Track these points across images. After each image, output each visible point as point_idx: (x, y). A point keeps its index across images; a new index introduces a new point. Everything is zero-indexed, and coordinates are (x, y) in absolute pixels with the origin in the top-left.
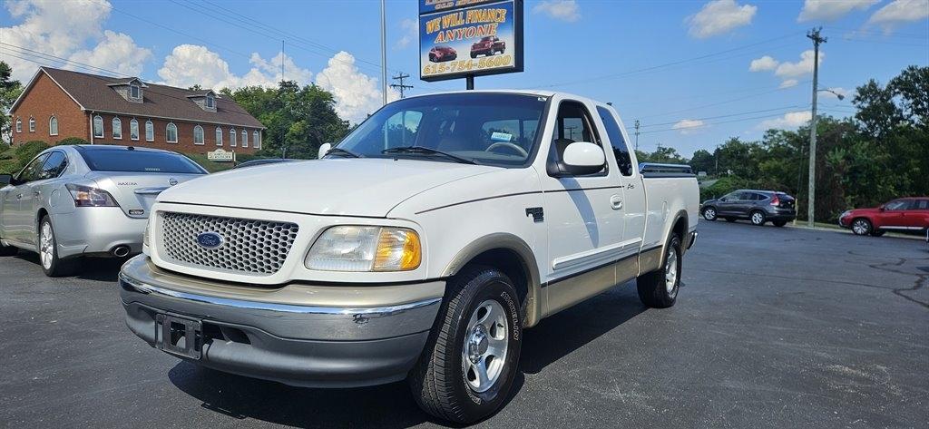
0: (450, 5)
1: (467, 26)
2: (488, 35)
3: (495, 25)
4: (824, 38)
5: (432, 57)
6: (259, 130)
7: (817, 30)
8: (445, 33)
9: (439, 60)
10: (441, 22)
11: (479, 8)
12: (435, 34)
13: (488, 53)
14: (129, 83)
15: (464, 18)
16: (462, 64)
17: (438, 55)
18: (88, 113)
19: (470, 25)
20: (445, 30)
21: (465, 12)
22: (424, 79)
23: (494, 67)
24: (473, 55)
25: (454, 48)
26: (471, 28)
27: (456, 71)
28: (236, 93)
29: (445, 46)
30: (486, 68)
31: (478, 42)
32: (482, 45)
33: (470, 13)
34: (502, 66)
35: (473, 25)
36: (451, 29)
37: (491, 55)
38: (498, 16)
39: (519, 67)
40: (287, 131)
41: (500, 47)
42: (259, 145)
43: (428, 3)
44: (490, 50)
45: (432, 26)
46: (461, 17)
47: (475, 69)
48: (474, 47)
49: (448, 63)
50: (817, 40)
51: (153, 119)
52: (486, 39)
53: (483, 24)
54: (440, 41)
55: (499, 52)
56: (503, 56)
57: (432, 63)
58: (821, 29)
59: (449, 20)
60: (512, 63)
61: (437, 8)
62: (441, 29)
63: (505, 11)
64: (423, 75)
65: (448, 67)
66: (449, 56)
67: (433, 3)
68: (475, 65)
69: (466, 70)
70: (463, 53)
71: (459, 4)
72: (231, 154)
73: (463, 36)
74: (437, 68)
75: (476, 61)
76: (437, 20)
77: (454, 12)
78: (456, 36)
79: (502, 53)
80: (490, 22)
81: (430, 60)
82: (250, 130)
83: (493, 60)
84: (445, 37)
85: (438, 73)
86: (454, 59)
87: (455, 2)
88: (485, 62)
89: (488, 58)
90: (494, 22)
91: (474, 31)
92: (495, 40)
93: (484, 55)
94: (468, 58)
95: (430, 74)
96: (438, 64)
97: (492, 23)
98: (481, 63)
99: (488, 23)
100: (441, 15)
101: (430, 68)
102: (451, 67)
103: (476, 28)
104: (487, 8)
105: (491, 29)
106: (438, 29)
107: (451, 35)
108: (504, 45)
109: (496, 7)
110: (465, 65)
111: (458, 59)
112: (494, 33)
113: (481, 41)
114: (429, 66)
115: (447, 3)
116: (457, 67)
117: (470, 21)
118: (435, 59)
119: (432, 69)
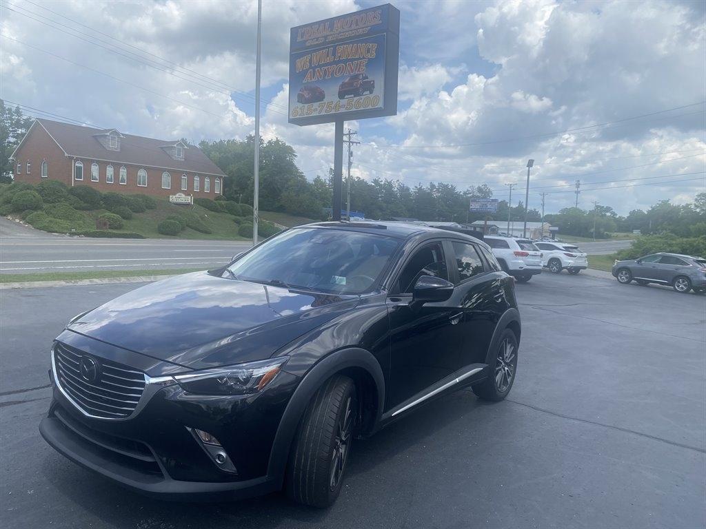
0: (321, 41)
1: (336, 63)
2: (357, 73)
3: (365, 62)
5: (301, 99)
6: (220, 178)
8: (314, 71)
9: (305, 103)
10: (311, 60)
12: (304, 73)
13: (356, 93)
14: (108, 134)
15: (334, 54)
16: (329, 105)
17: (306, 96)
18: (71, 158)
19: (339, 62)
20: (314, 68)
21: (335, 47)
22: (291, 121)
23: (362, 108)
24: (341, 95)
25: (323, 88)
26: (340, 65)
27: (323, 113)
28: (211, 146)
29: (314, 86)
30: (354, 109)
31: (347, 80)
32: (350, 83)
33: (340, 49)
35: (345, 62)
36: (320, 66)
37: (359, 95)
38: (368, 51)
39: (388, 109)
41: (369, 87)
42: (218, 190)
43: (299, 39)
44: (359, 89)
45: (300, 63)
46: (331, 53)
47: (343, 110)
48: (343, 85)
49: (316, 105)
51: (126, 166)
52: (355, 77)
53: (352, 60)
54: (308, 80)
55: (368, 92)
56: (372, 96)
57: (300, 105)
59: (318, 57)
60: (381, 105)
61: (308, 44)
62: (310, 68)
63: (375, 45)
64: (291, 117)
65: (316, 109)
66: (318, 96)
67: (304, 38)
68: (343, 106)
69: (333, 112)
70: (331, 93)
71: (330, 39)
72: (190, 198)
73: (332, 74)
74: (305, 110)
75: (344, 102)
76: (306, 58)
77: (324, 48)
78: (325, 74)
79: (371, 93)
80: (360, 59)
81: (298, 102)
82: (212, 178)
83: (362, 101)
84: (314, 75)
85: (306, 116)
86: (322, 100)
87: (326, 37)
88: (353, 103)
89: (356, 98)
90: (364, 58)
91: (343, 69)
92: (364, 78)
93: (353, 96)
94: (336, 99)
95: (298, 117)
96: (306, 105)
97: (361, 59)
98: (349, 104)
99: (357, 60)
100: (311, 52)
101: (298, 109)
102: (319, 109)
103: (346, 65)
104: (357, 42)
105: (360, 65)
106: (307, 67)
107: (320, 74)
108: (373, 84)
109: (367, 41)
110: (333, 106)
111: (326, 100)
112: (363, 71)
113: (350, 80)
114: (297, 107)
115: (317, 39)
116: (325, 108)
117: (340, 57)
118: (303, 100)
119: (299, 111)
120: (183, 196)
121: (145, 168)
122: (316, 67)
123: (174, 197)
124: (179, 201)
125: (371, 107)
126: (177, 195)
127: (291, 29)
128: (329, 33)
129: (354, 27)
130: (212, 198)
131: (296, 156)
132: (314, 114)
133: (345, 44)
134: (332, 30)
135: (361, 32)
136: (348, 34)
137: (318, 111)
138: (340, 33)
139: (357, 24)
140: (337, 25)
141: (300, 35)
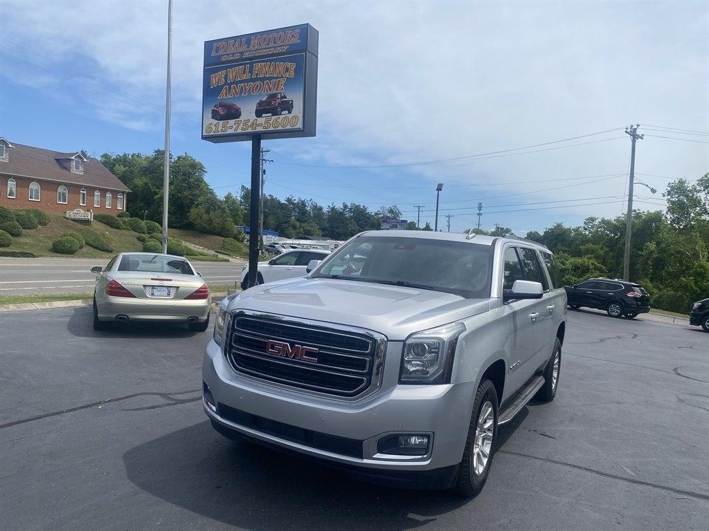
0: (237, 57)
1: (254, 80)
2: (275, 92)
3: (283, 81)
5: (215, 115)
6: (123, 193)
7: (635, 127)
8: (230, 88)
9: (223, 118)
10: (226, 75)
11: (271, 61)
12: (218, 90)
13: (275, 113)
15: (251, 71)
16: (246, 123)
17: (221, 112)
19: (257, 79)
20: (230, 85)
21: (251, 64)
22: (204, 138)
23: (280, 128)
24: (259, 114)
25: (239, 105)
26: (258, 83)
27: (239, 131)
28: (114, 160)
29: (229, 102)
30: (271, 129)
31: (264, 99)
32: (268, 102)
33: (257, 66)
34: (288, 127)
35: (260, 79)
36: (236, 83)
37: (277, 114)
38: (287, 70)
39: (307, 130)
41: (288, 106)
42: (121, 206)
43: (213, 54)
44: (276, 108)
45: (216, 79)
46: (247, 70)
47: (260, 129)
48: (260, 104)
49: (231, 122)
50: (634, 135)
51: (15, 178)
52: (273, 96)
53: (270, 79)
54: (223, 97)
55: (287, 112)
56: (290, 116)
57: (216, 122)
58: (638, 125)
59: (232, 74)
60: (300, 125)
61: (222, 59)
62: (226, 83)
63: (294, 66)
64: (205, 134)
65: (232, 126)
66: (233, 113)
67: (221, 53)
68: (261, 125)
69: (250, 130)
70: (248, 111)
71: (246, 55)
72: (89, 214)
73: (249, 92)
74: (219, 127)
75: (261, 120)
76: (222, 74)
77: (240, 65)
78: (241, 92)
79: (290, 112)
80: (278, 77)
81: (213, 118)
82: (114, 193)
83: (280, 120)
84: (229, 92)
85: (220, 133)
86: (238, 117)
87: (242, 53)
88: (271, 122)
89: (274, 117)
90: (282, 77)
91: (260, 87)
92: (282, 97)
93: (270, 114)
94: (253, 117)
95: (212, 133)
96: (221, 122)
97: (280, 78)
98: (267, 122)
99: (276, 78)
100: (226, 68)
101: (212, 126)
102: (235, 127)
103: (263, 83)
104: (275, 61)
105: (278, 84)
106: (223, 83)
107: (236, 90)
108: (292, 104)
109: (284, 60)
110: (249, 124)
111: (242, 118)
112: (282, 90)
113: (268, 98)
114: (211, 124)
115: (233, 54)
116: (241, 126)
117: (257, 74)
118: (218, 117)
119: (214, 128)
120: (82, 211)
121: (39, 181)
122: (232, 83)
123: (72, 213)
124: (78, 217)
125: (290, 128)
126: (75, 211)
127: (205, 43)
128: (244, 48)
129: (271, 44)
130: (114, 215)
131: (205, 172)
132: (230, 131)
133: (261, 62)
134: (248, 47)
135: (279, 50)
136: (265, 52)
137: (233, 129)
138: (257, 50)
139: (275, 43)
140: (254, 42)
141: (214, 49)
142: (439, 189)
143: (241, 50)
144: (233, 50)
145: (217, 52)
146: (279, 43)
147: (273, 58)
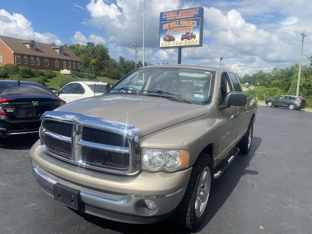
0: (173, 18)
1: (179, 27)
2: (189, 31)
3: (192, 28)
4: (306, 35)
5: (165, 39)
6: (80, 62)
7: (304, 31)
9: (168, 41)
10: (169, 25)
11: (185, 20)
12: (166, 30)
13: (188, 39)
14: (30, 42)
15: (179, 24)
16: (177, 42)
17: (167, 39)
18: (14, 54)
19: (181, 27)
21: (179, 21)
22: (160, 48)
23: (191, 44)
24: (182, 39)
25: (174, 36)
27: (174, 45)
29: (171, 35)
30: (187, 45)
33: (182, 22)
34: (194, 44)
36: (173, 28)
38: (193, 23)
39: (201, 45)
40: (90, 62)
41: (194, 37)
42: (79, 68)
43: (164, 17)
44: (189, 37)
45: (165, 27)
46: (178, 23)
47: (182, 45)
48: (182, 36)
49: (171, 42)
50: (304, 35)
51: (39, 57)
52: (188, 33)
53: (187, 27)
54: (168, 33)
55: (193, 39)
56: (195, 40)
59: (172, 24)
60: (198, 43)
61: (168, 19)
62: (169, 28)
63: (196, 22)
64: (160, 46)
65: (171, 44)
66: (171, 39)
67: (166, 17)
68: (183, 43)
69: (179, 45)
70: (178, 38)
71: (177, 18)
72: (70, 71)
73: (178, 31)
74: (167, 44)
75: (183, 42)
76: (167, 24)
77: (175, 21)
78: (175, 31)
79: (194, 39)
81: (164, 40)
82: (76, 62)
83: (191, 42)
84: (170, 31)
85: (167, 46)
86: (174, 41)
87: (175, 17)
88: (187, 42)
89: (188, 41)
90: (191, 26)
91: (183, 30)
92: (191, 33)
94: (180, 40)
95: (164, 46)
96: (167, 42)
98: (185, 42)
99: (189, 26)
100: (169, 22)
101: (164, 44)
102: (173, 44)
103: (184, 28)
104: (189, 20)
105: (190, 29)
106: (168, 28)
107: (173, 31)
108: (195, 36)
109: (193, 20)
110: (178, 43)
111: (176, 41)
112: (191, 31)
113: (186, 34)
114: (163, 43)
115: (172, 17)
116: (175, 44)
117: (181, 25)
118: (166, 40)
119: (164, 45)
120: (67, 70)
122: (171, 28)
123: (63, 71)
124: (65, 73)
127: (160, 13)
128: (177, 16)
129: (187, 14)
132: (171, 46)
134: (178, 15)
135: (190, 16)
136: (184, 17)
137: (172, 44)
138: (181, 16)
139: (188, 13)
140: (180, 13)
141: (164, 15)
142: (221, 59)
143: (175, 16)
144: (171, 16)
145: (165, 16)
146: (190, 14)
147: (188, 19)
